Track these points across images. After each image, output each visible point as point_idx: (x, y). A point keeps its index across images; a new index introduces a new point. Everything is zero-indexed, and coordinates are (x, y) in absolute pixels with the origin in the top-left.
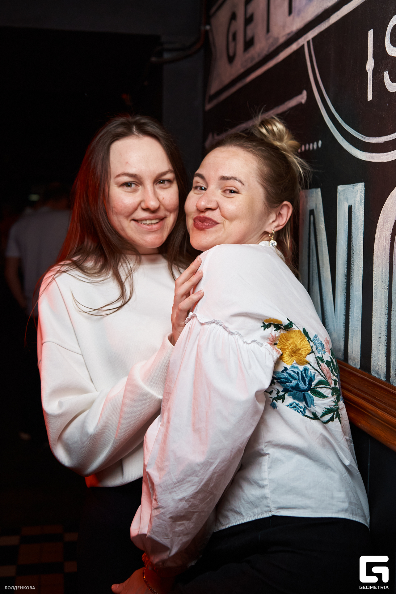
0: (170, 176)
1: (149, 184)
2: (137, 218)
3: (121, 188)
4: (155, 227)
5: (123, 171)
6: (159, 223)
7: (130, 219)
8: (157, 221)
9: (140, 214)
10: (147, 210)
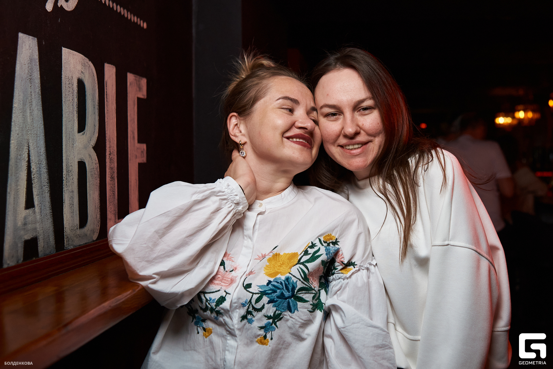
0: (369, 103)
1: (348, 113)
2: (341, 144)
3: (326, 118)
4: (359, 151)
5: (324, 103)
6: (362, 148)
7: (336, 145)
8: (360, 146)
9: (342, 141)
10: (346, 136)
